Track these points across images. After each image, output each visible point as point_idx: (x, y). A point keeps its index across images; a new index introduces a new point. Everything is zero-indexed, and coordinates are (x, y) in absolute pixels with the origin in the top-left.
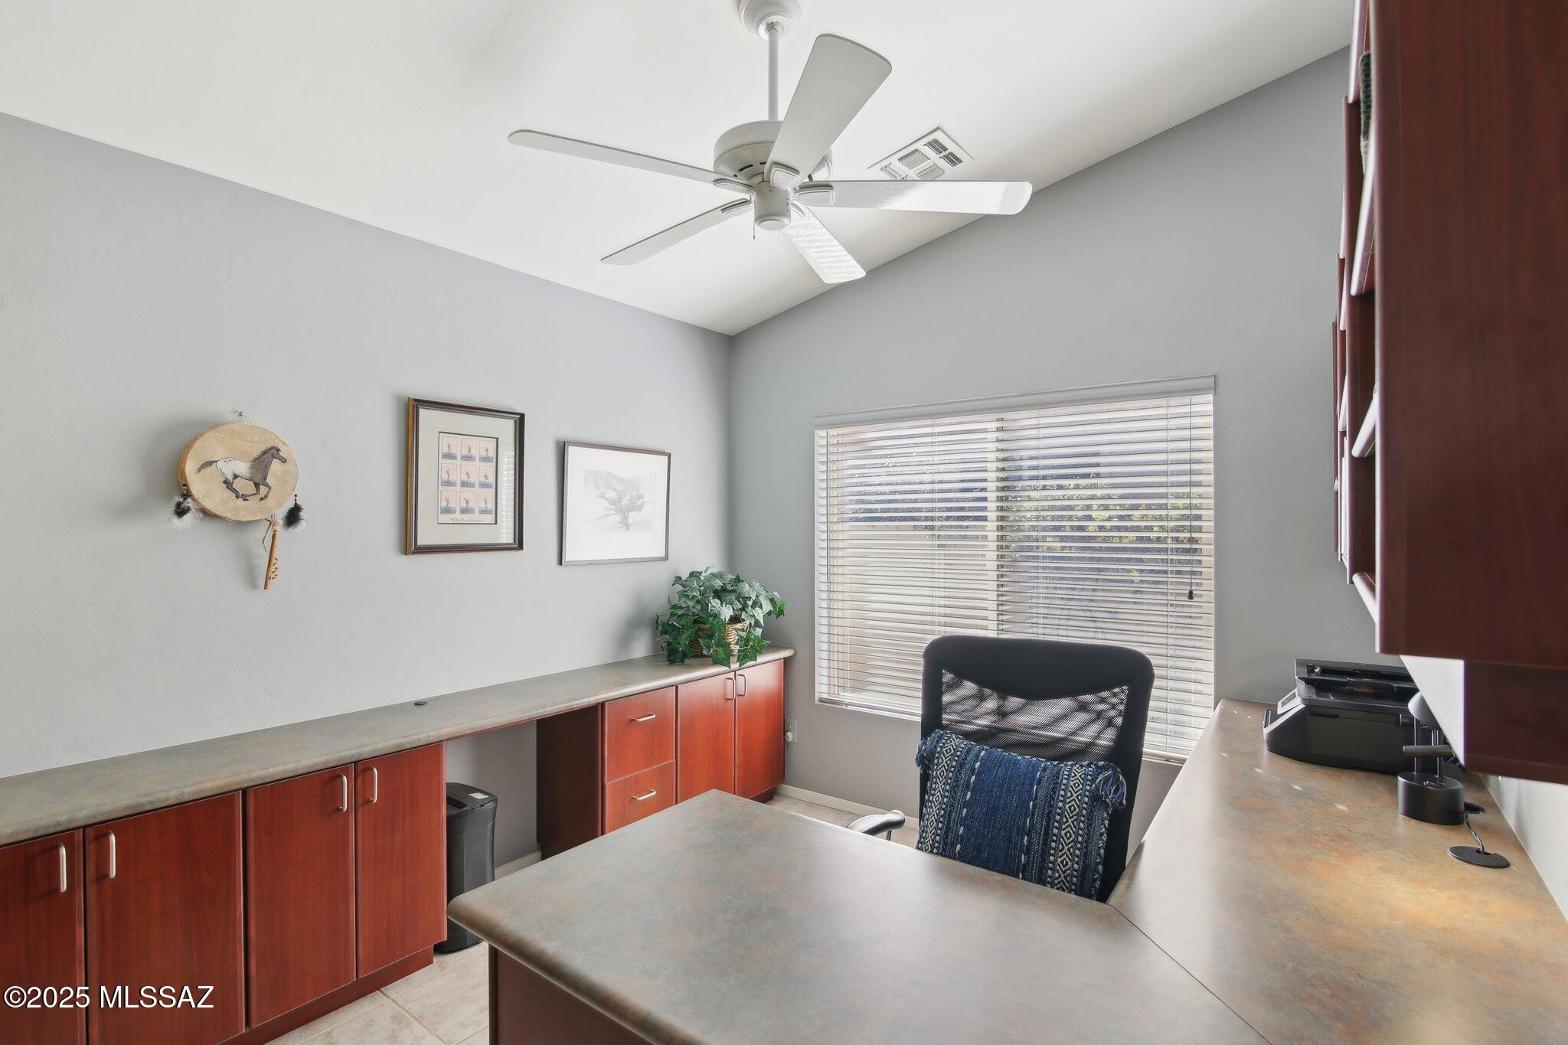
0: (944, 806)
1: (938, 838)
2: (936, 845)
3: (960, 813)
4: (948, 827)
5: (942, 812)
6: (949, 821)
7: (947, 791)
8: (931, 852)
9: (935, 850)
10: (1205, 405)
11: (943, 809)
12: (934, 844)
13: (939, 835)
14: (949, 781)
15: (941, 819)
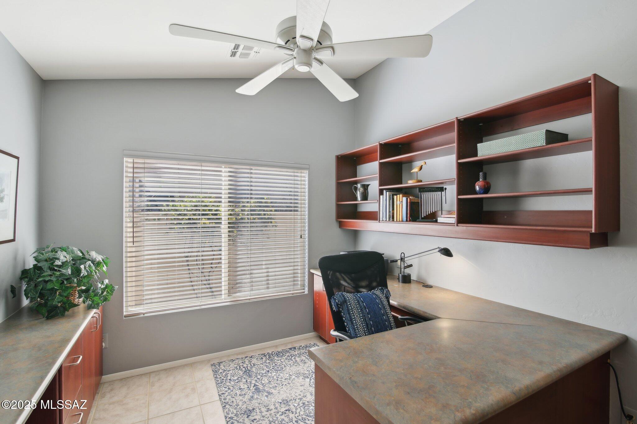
0: (362, 317)
1: (365, 329)
2: (366, 332)
3: (368, 317)
4: (367, 324)
5: (362, 320)
6: (366, 322)
7: (360, 312)
8: (366, 335)
9: (367, 334)
10: (305, 175)
11: (362, 318)
12: (365, 332)
13: (365, 328)
14: (359, 308)
15: (363, 322)
